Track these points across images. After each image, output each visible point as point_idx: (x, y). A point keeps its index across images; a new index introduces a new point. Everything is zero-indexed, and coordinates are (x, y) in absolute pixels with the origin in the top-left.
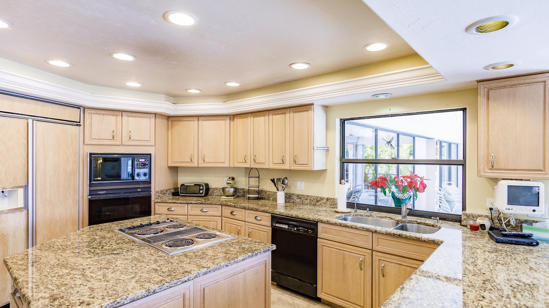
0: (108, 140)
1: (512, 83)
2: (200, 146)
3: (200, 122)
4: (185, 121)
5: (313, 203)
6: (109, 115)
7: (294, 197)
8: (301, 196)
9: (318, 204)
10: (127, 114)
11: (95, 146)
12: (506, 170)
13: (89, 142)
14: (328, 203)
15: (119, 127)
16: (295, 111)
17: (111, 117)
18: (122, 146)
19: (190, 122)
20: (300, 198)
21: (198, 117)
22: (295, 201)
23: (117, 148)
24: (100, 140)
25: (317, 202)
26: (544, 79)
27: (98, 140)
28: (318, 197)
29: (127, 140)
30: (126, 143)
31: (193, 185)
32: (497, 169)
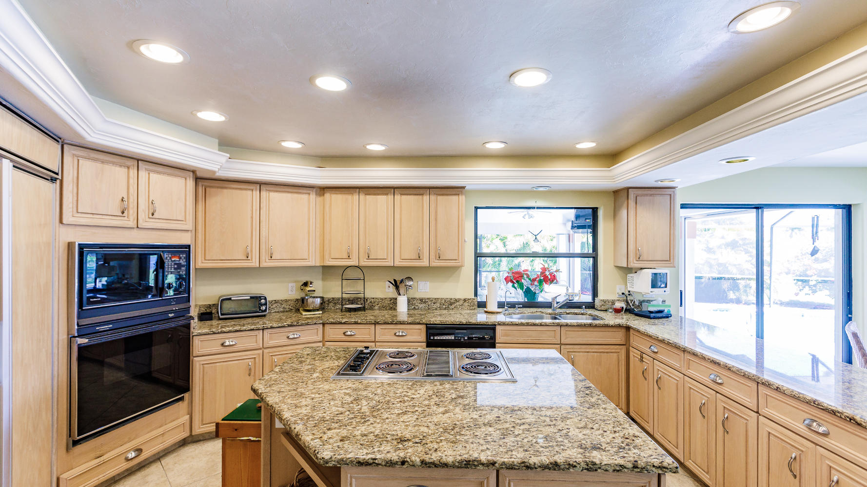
0: (111, 217)
1: (652, 193)
2: (263, 233)
3: (264, 193)
4: (233, 188)
5: (444, 306)
6: (113, 163)
7: (415, 302)
8: (427, 300)
9: (453, 307)
10: (147, 167)
11: (83, 229)
12: (647, 261)
13: (74, 219)
14: (466, 304)
15: (133, 190)
16: (438, 193)
17: (118, 169)
18: (136, 230)
19: (244, 192)
20: (425, 302)
21: (261, 184)
22: (417, 307)
23: (127, 233)
24: (95, 216)
25: (451, 305)
26: (670, 193)
27: (91, 216)
28: (451, 299)
29: (147, 217)
30: (144, 224)
31: (249, 298)
32: (642, 261)
